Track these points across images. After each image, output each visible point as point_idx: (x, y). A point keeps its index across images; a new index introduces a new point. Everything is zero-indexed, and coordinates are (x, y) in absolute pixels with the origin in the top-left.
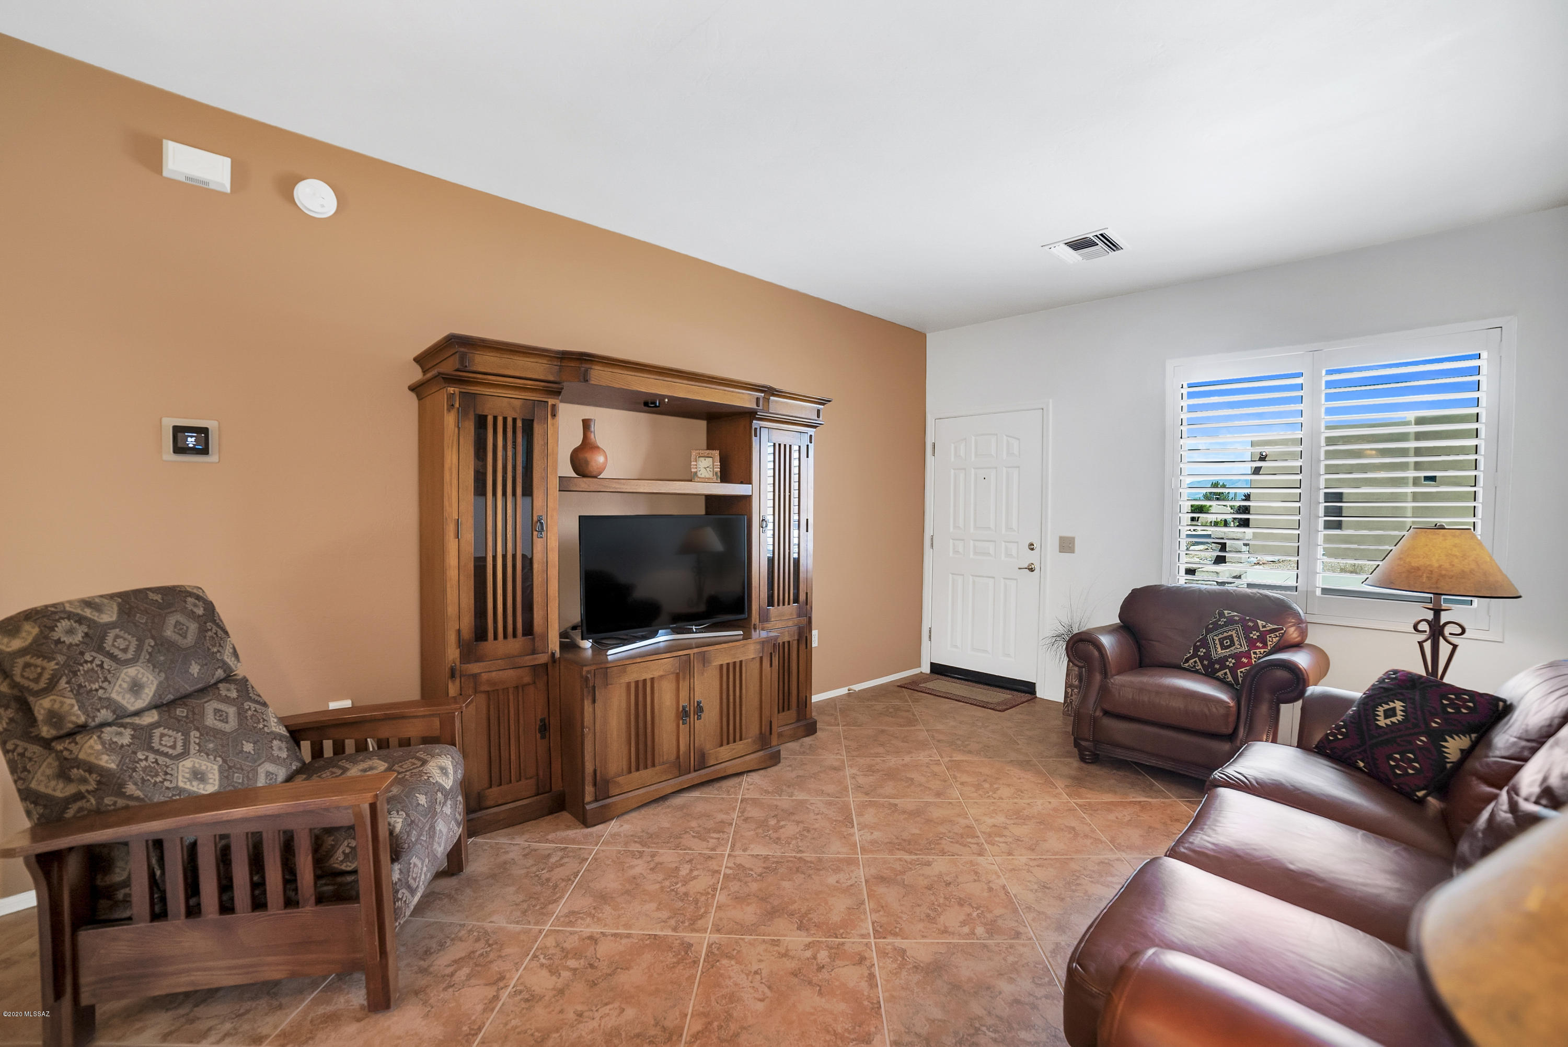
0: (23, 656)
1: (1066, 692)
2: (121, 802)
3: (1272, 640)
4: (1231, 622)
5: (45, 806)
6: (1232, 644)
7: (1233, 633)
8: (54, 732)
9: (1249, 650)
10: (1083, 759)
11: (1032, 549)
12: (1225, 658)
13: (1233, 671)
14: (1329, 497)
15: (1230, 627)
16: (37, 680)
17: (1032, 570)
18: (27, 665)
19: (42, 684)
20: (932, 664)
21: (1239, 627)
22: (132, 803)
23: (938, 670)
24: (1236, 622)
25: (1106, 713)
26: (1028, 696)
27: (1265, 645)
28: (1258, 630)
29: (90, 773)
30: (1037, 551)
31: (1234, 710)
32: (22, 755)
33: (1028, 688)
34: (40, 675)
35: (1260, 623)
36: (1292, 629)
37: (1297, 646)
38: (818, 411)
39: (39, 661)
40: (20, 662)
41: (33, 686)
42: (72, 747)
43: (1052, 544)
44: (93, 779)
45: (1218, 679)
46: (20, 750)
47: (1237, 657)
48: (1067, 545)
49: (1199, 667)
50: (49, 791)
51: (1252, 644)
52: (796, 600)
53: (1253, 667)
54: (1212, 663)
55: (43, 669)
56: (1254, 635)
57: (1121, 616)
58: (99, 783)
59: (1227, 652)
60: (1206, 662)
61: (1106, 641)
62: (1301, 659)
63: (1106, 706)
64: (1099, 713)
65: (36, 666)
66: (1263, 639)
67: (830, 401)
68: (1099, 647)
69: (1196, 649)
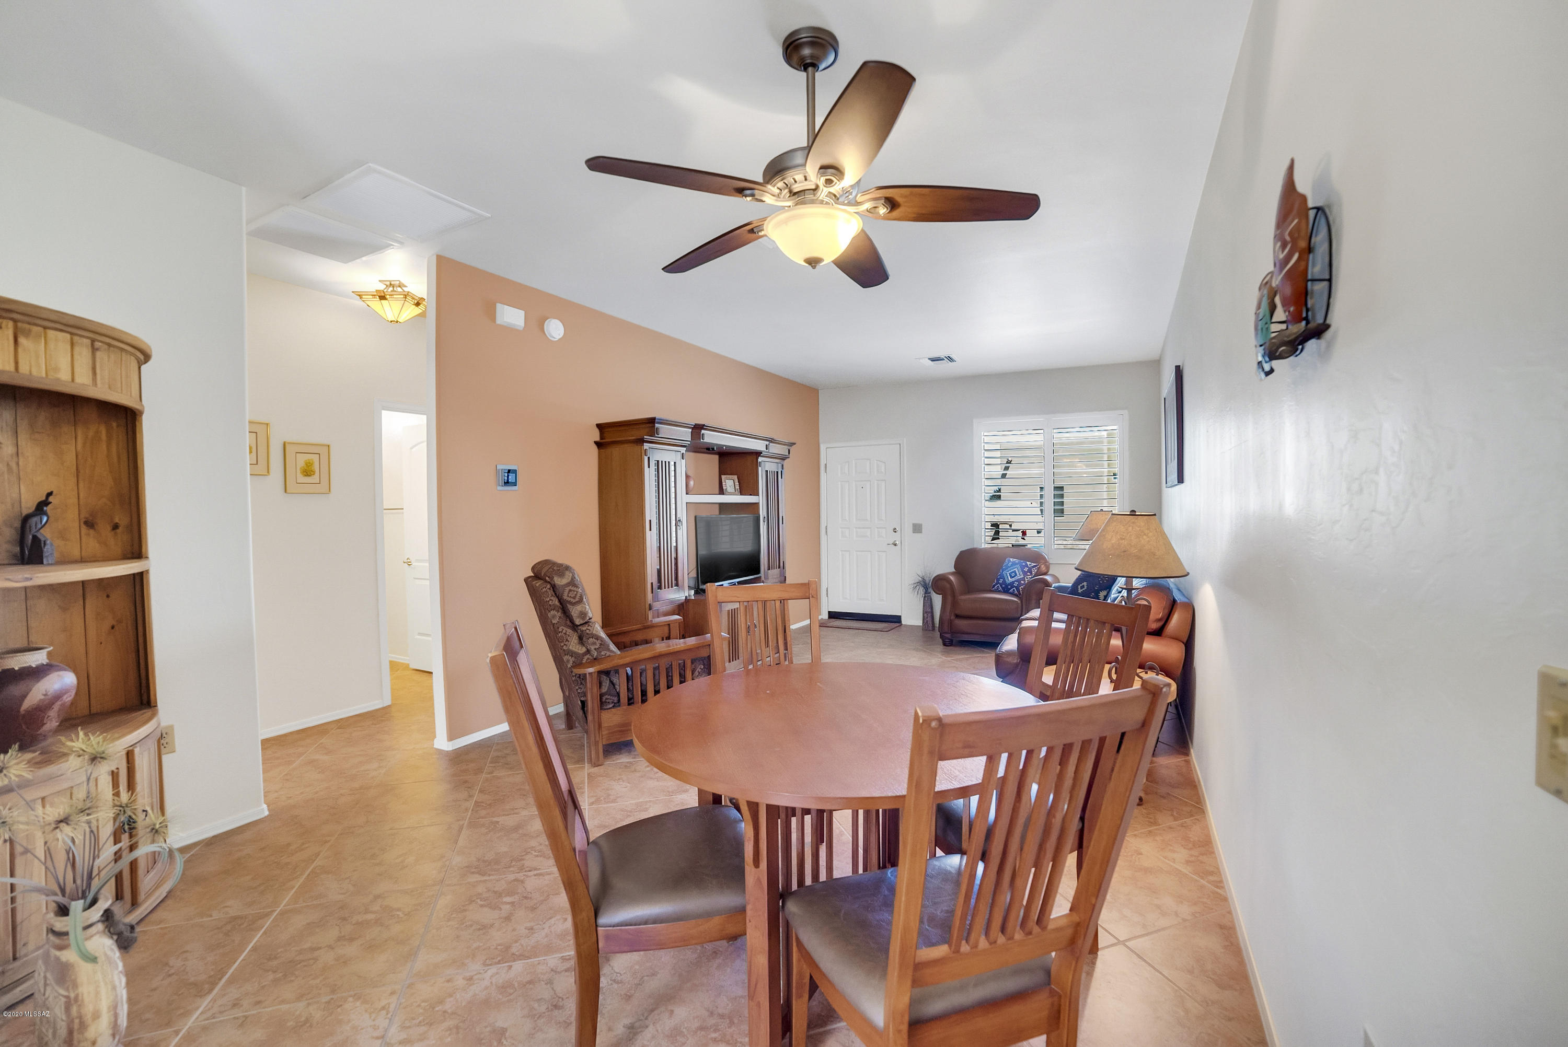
0: (569, 586)
1: (924, 617)
2: (608, 653)
3: (1034, 571)
4: (1014, 563)
5: (575, 658)
6: (1016, 575)
7: (1016, 569)
8: (582, 622)
9: (1024, 577)
10: (945, 644)
11: (895, 532)
12: (1013, 582)
13: (1017, 588)
14: (1056, 488)
15: (1014, 567)
16: (574, 598)
17: (895, 545)
18: (570, 591)
19: (577, 599)
20: (829, 612)
21: (1018, 566)
22: (611, 654)
23: (833, 615)
24: (1017, 564)
25: (957, 616)
26: (898, 624)
27: (1031, 574)
28: (1028, 567)
29: (598, 640)
30: (899, 533)
31: (1020, 605)
32: (565, 634)
33: (896, 620)
34: (576, 595)
35: (1028, 563)
36: (1043, 566)
37: (1045, 574)
38: (789, 451)
39: (575, 589)
40: (567, 589)
41: (572, 600)
42: (589, 628)
43: (908, 529)
44: (598, 642)
45: (1011, 593)
46: (564, 631)
47: (1018, 581)
48: (917, 528)
49: (1000, 589)
50: (576, 650)
51: (1025, 573)
52: (779, 567)
53: (1026, 585)
54: (1007, 586)
55: (577, 592)
56: (1026, 569)
57: (955, 567)
58: (601, 644)
59: (1013, 579)
60: (1003, 586)
61: (952, 578)
62: (1048, 578)
63: (957, 612)
64: (953, 617)
65: (574, 591)
66: (1030, 571)
67: (795, 444)
68: (949, 581)
69: (998, 580)
